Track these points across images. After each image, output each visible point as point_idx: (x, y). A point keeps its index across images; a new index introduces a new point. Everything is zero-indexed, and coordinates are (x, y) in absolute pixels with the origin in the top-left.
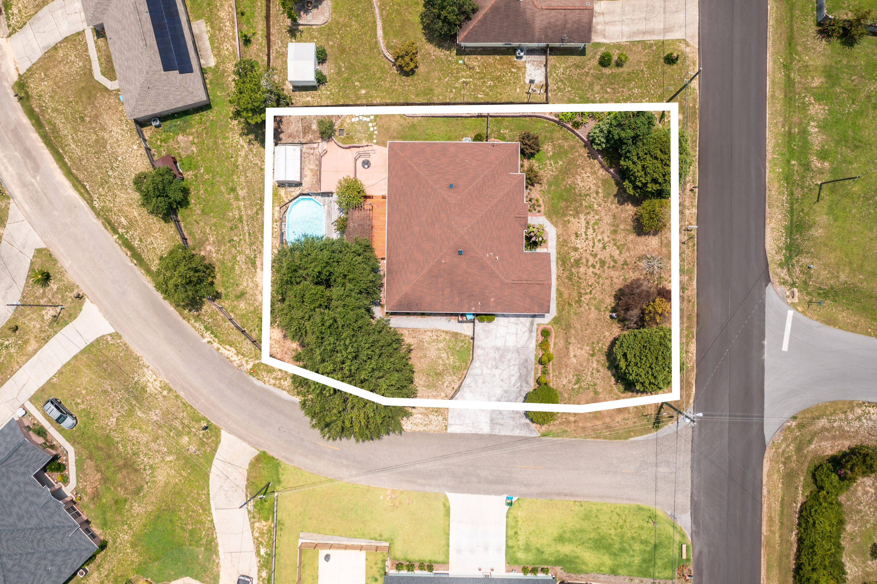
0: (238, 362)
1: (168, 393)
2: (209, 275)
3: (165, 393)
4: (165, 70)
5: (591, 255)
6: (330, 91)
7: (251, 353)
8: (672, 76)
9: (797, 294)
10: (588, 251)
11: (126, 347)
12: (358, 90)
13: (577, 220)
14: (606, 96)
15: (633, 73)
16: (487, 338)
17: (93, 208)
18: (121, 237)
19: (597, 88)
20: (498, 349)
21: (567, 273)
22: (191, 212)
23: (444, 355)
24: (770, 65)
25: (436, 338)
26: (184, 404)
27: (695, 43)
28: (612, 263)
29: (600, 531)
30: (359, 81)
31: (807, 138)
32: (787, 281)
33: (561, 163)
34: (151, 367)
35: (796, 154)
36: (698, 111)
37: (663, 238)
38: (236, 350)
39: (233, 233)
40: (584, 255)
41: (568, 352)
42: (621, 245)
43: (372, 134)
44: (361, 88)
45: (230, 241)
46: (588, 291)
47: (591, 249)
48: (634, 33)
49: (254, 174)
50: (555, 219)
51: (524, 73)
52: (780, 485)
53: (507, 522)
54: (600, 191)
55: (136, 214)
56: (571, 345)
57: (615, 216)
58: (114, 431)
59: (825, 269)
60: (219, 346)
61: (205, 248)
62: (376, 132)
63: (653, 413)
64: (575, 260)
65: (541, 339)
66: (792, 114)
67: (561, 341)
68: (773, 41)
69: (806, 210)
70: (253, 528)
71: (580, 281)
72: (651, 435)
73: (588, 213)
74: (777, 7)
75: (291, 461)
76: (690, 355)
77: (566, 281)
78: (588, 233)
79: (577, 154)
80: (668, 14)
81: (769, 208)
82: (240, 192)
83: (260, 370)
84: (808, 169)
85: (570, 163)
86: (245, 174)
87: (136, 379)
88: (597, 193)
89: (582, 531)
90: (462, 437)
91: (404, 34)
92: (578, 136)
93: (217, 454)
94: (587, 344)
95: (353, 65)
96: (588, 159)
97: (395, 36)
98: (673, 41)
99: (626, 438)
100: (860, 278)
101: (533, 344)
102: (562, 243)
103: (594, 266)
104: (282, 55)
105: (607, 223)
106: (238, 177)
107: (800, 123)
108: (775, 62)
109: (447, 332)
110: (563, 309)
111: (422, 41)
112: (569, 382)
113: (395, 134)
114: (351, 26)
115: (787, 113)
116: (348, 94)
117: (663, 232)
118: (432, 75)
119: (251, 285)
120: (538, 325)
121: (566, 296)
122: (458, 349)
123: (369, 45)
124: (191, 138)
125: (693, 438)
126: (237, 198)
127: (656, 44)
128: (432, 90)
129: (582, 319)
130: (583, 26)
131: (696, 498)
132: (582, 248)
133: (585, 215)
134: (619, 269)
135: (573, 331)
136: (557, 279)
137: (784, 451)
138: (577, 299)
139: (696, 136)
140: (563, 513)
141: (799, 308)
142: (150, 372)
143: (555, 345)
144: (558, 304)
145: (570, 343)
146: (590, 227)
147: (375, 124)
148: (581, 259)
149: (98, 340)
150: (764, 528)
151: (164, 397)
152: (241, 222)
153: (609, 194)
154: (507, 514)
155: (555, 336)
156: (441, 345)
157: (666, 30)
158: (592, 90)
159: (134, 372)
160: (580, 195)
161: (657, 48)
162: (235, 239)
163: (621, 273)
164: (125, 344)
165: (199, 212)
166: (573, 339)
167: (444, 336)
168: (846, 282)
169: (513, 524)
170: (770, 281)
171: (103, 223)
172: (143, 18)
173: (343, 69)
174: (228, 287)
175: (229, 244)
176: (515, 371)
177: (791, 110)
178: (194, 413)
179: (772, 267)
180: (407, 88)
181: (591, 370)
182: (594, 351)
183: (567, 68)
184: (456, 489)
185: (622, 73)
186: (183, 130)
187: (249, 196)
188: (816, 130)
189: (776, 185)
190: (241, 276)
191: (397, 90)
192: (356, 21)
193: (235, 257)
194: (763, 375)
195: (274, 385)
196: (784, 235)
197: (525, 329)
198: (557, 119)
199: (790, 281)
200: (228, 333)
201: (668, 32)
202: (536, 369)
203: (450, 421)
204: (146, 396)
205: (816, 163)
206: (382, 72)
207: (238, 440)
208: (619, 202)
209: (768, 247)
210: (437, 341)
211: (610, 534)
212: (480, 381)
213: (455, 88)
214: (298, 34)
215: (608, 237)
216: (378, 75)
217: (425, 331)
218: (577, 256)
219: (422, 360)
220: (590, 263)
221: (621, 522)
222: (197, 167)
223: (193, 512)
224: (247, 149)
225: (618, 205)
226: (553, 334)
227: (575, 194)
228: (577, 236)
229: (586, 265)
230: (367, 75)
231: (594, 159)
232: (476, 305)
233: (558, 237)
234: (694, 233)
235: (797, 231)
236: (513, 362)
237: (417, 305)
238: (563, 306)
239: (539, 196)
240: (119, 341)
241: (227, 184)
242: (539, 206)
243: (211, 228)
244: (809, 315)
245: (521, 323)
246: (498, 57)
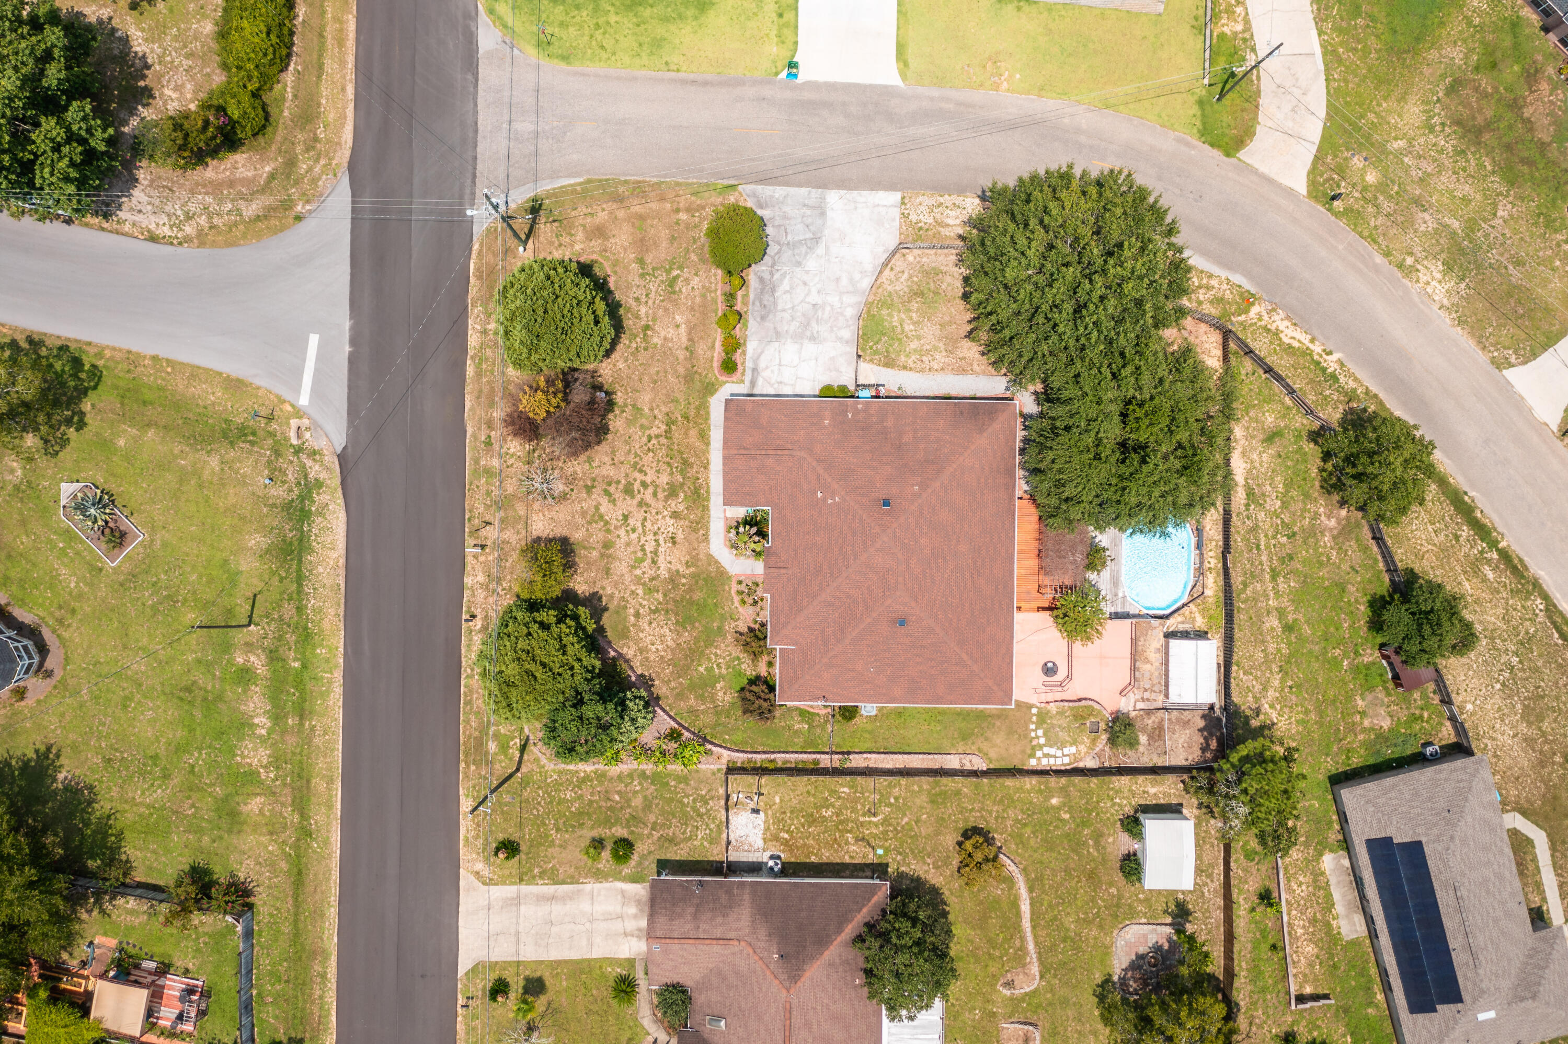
0: (1276, 317)
1: (1404, 260)
2: (1331, 474)
3: (1409, 261)
4: (1419, 844)
5: (648, 505)
6: (1114, 804)
7: (1253, 333)
8: (505, 820)
9: (292, 434)
10: (654, 511)
11: (1481, 343)
12: (1064, 805)
13: (673, 568)
14: (621, 787)
15: (573, 827)
16: (832, 359)
17: (1546, 597)
18: (1493, 544)
19: (637, 802)
20: (813, 339)
21: (691, 472)
22: (1364, 589)
23: (909, 327)
24: (335, 837)
25: (924, 358)
26: (1375, 241)
27: (466, 879)
28: (612, 489)
29: (635, 20)
30: (1062, 820)
31: (273, 707)
32: (309, 456)
33: (701, 669)
34: (1435, 307)
35: (291, 678)
36: (462, 757)
37: (524, 532)
38: (1280, 339)
39: (1289, 549)
40: (660, 505)
41: (689, 334)
42: (596, 522)
43: (1039, 725)
44: (1059, 808)
45: (1294, 534)
46: (654, 441)
47: (648, 515)
48: (571, 899)
49: (1251, 656)
50: (712, 569)
51: (767, 829)
52: (324, 101)
53: (797, 35)
54: (632, 618)
55: (1467, 585)
56: (684, 346)
57: (607, 573)
58: (1501, 194)
59: (244, 476)
60: (1311, 346)
61: (1339, 524)
62: (1033, 727)
63: (542, 226)
64: (677, 496)
65: (737, 357)
66: (298, 750)
67: (701, 352)
68: (328, 879)
69: (275, 581)
70: (1247, 21)
71: (668, 459)
72: (545, 187)
73: (652, 579)
74: (322, 939)
75: (1179, 140)
76: (479, 327)
77: (692, 460)
78: (653, 543)
79: (673, 684)
80: (513, 931)
81: (338, 585)
82: (1276, 623)
83: (1237, 303)
84: (271, 651)
85: (686, 668)
86: (1266, 656)
87: (1463, 286)
88: (637, 615)
89: (666, 20)
90: (875, 184)
91: (981, 903)
92: (671, 717)
93: (1314, 151)
94: (656, 347)
95: (1073, 850)
96: (654, 675)
97: (997, 900)
98: (504, 883)
99: (589, 181)
100: (185, 459)
101: (751, 347)
102: (699, 527)
103: (644, 485)
104: (1202, 871)
105: (620, 560)
106: (1279, 650)
107: (284, 732)
108: (327, 842)
109: (905, 368)
110: (698, 409)
111: (950, 890)
112: (687, 281)
113: (998, 723)
114: (1077, 921)
115: (305, 752)
116: (1081, 798)
117: (524, 543)
118: (931, 829)
119: (1255, 456)
120: (743, 382)
121: (693, 433)
122: (885, 339)
123: (1044, 885)
124: (1366, 723)
125: (474, 182)
126: (1281, 613)
127: (534, 877)
128: (932, 802)
129: (664, 391)
130: (666, 908)
131: (470, 77)
132: (664, 517)
133: (658, 576)
134: (600, 480)
135: (681, 370)
136: (708, 463)
137: (317, 160)
138: (673, 427)
139: (465, 713)
140: (699, 50)
141: (289, 408)
142: (1436, 298)
143: (713, 346)
144: (707, 418)
145: (687, 349)
146: (649, 555)
147: (1035, 742)
148: (667, 499)
149: (1534, 355)
150: (352, 26)
151: (1411, 254)
152: (1273, 570)
153: (617, 612)
154: (796, 50)
155: (712, 361)
156: (914, 345)
157: (516, 901)
158: (645, 798)
159: (1468, 298)
160: (667, 611)
161: (532, 871)
162: (1285, 539)
163: (596, 471)
164: (1484, 348)
165: (1352, 589)
166: (681, 357)
167: (910, 362)
168: (208, 452)
169: (785, 31)
170: (338, 456)
171: (1527, 569)
172: (1460, 938)
173: (1091, 842)
174: (1297, 452)
175: (1296, 529)
176: (783, 299)
177: (299, 757)
178: (1355, 225)
179: (336, 481)
180: (977, 806)
181: (650, 302)
182: (645, 335)
183: (690, 839)
184: (886, 92)
185: (592, 828)
186: (1382, 737)
187: (1259, 617)
188: (256, 721)
189: (326, 625)
190: (1273, 471)
191: (994, 803)
192: (1068, 930)
193: (1285, 505)
194: (352, 292)
195: (1210, 276)
196: (313, 538)
197: (765, 374)
198: (709, 746)
199: (303, 457)
200: (1296, 369)
201: (513, 899)
202: (745, 303)
203: (896, 213)
204: (1444, 256)
205: (257, 661)
206: (1021, 835)
207: (1276, 178)
208: (600, 598)
209: (342, 516)
210: (921, 352)
211: (617, 13)
212: (844, 281)
213: (889, 805)
214: (1172, 907)
215: (618, 536)
216: (1028, 830)
217: (942, 369)
218: (673, 503)
219: (947, 318)
220: (651, 490)
221: (598, 35)
222: (1356, 670)
223: (1355, 49)
224: (1263, 701)
225: (601, 592)
226: (716, 364)
227: (676, 614)
228: (672, 538)
229: (656, 486)
230: (1048, 831)
231: (642, 675)
232: (856, 412)
233: (706, 537)
234: (470, 541)
235: (291, 544)
236: (787, 315)
237: (962, 413)
238: (698, 415)
239: (741, 609)
240: (1496, 354)
241: (1299, 638)
242: (740, 593)
243: (1329, 559)
244: (272, 397)
245: (772, 385)
246: (813, 859)
